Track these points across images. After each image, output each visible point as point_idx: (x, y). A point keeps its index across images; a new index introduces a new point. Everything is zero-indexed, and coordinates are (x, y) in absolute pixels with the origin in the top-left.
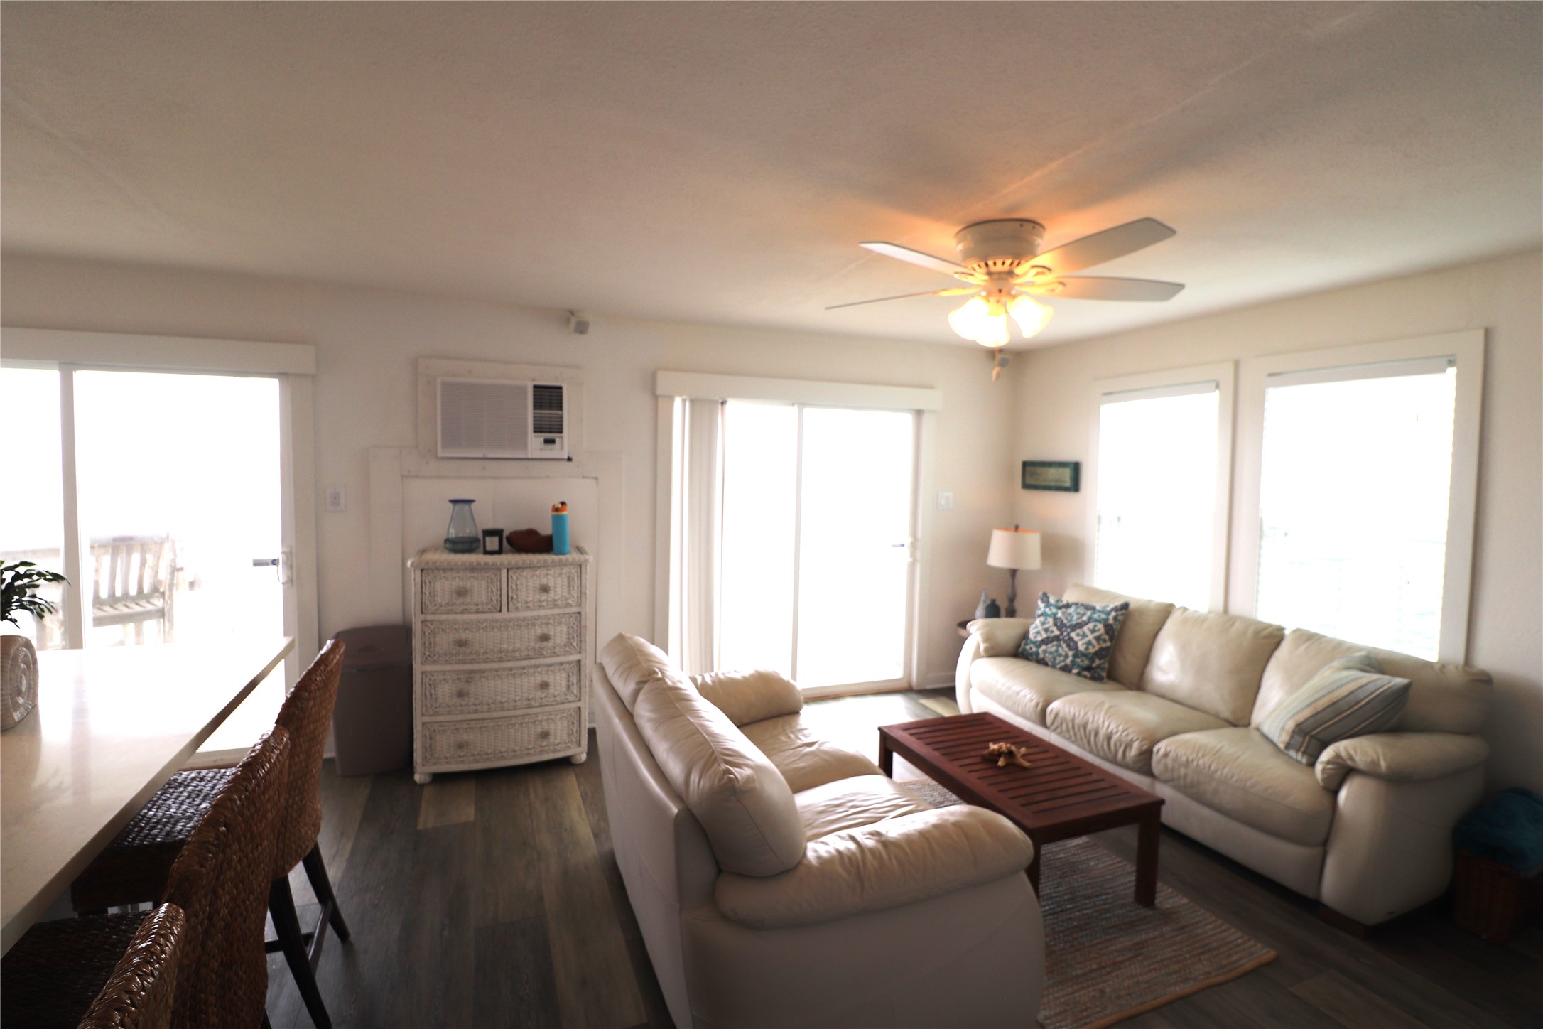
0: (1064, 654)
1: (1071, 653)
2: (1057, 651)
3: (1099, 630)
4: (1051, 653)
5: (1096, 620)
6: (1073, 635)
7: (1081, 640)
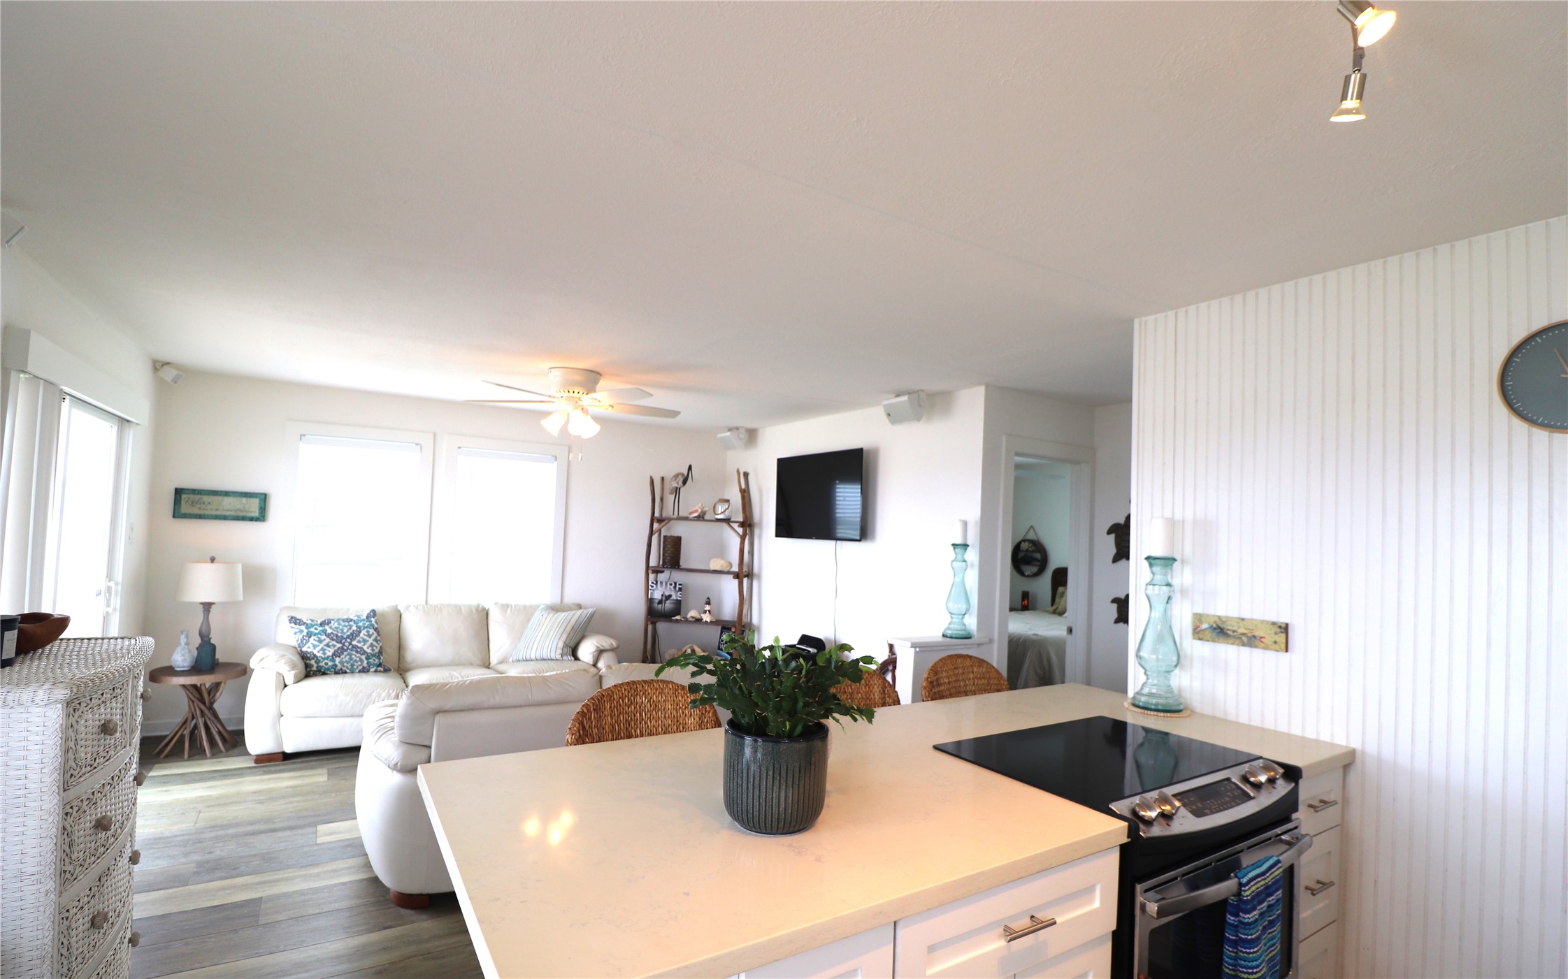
0: (358, 659)
1: (363, 657)
2: (351, 659)
3: (373, 634)
4: (347, 662)
5: (367, 627)
6: (354, 643)
7: (364, 645)
